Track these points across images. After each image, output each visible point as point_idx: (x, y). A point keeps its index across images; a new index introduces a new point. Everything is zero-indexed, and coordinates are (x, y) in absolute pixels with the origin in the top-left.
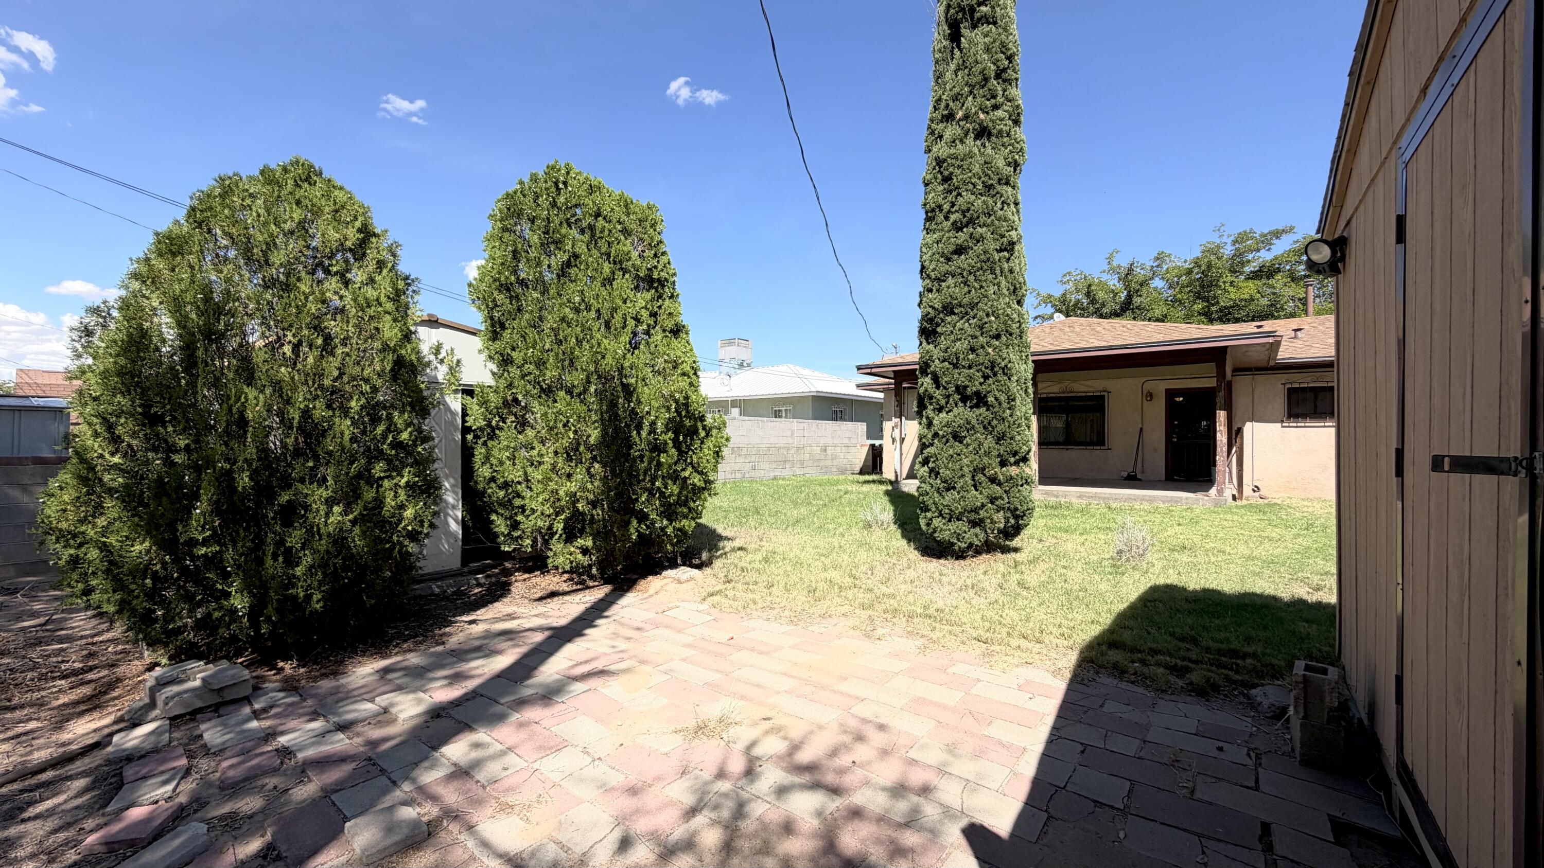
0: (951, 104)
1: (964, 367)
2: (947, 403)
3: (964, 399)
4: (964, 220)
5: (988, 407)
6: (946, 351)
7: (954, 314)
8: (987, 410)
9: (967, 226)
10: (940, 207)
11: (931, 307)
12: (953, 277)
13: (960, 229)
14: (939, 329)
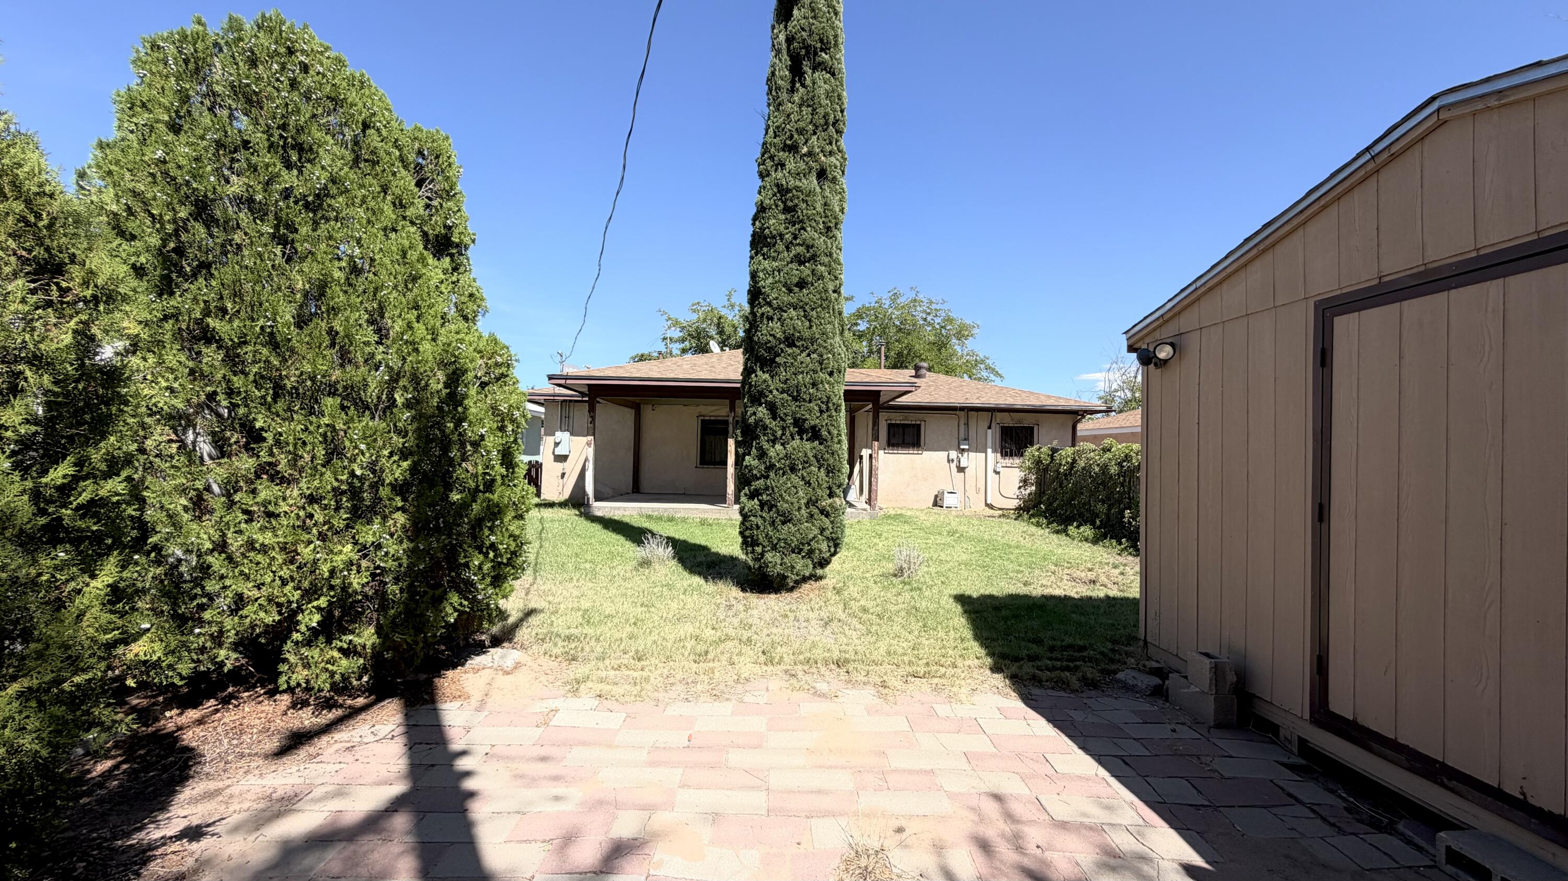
0: (796, 136)
1: (804, 400)
2: (783, 434)
3: (801, 432)
4: (808, 255)
5: (822, 441)
6: (785, 382)
7: (796, 346)
8: (821, 444)
9: (809, 262)
10: (781, 236)
11: (771, 335)
12: (794, 309)
13: (801, 263)
14: (777, 359)
